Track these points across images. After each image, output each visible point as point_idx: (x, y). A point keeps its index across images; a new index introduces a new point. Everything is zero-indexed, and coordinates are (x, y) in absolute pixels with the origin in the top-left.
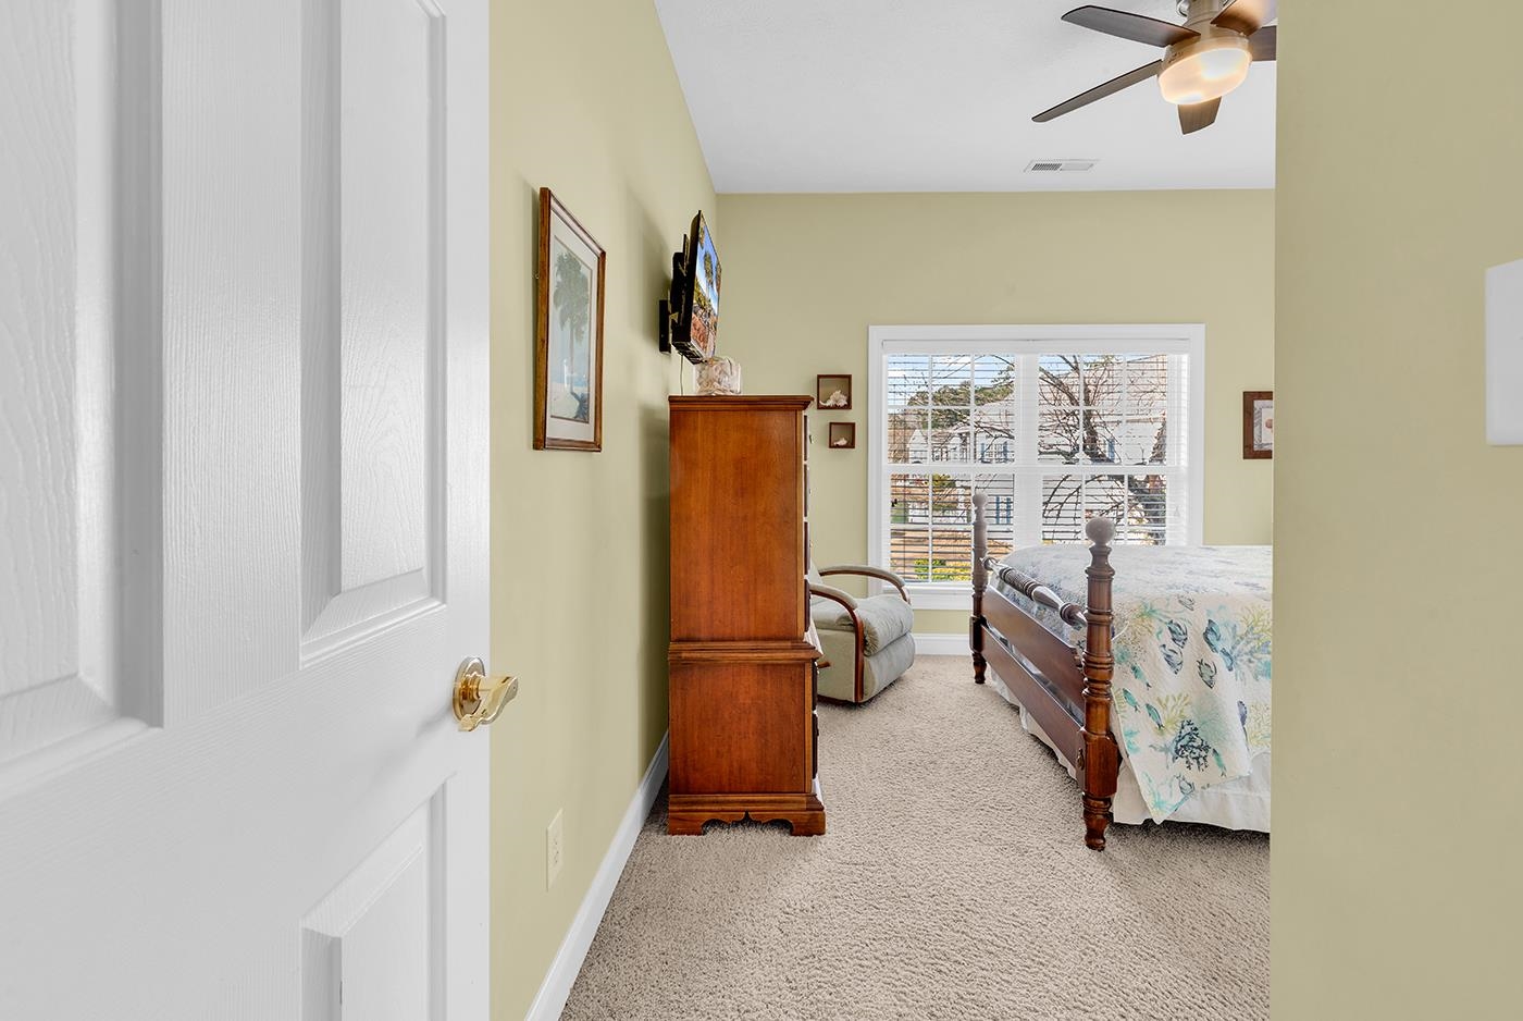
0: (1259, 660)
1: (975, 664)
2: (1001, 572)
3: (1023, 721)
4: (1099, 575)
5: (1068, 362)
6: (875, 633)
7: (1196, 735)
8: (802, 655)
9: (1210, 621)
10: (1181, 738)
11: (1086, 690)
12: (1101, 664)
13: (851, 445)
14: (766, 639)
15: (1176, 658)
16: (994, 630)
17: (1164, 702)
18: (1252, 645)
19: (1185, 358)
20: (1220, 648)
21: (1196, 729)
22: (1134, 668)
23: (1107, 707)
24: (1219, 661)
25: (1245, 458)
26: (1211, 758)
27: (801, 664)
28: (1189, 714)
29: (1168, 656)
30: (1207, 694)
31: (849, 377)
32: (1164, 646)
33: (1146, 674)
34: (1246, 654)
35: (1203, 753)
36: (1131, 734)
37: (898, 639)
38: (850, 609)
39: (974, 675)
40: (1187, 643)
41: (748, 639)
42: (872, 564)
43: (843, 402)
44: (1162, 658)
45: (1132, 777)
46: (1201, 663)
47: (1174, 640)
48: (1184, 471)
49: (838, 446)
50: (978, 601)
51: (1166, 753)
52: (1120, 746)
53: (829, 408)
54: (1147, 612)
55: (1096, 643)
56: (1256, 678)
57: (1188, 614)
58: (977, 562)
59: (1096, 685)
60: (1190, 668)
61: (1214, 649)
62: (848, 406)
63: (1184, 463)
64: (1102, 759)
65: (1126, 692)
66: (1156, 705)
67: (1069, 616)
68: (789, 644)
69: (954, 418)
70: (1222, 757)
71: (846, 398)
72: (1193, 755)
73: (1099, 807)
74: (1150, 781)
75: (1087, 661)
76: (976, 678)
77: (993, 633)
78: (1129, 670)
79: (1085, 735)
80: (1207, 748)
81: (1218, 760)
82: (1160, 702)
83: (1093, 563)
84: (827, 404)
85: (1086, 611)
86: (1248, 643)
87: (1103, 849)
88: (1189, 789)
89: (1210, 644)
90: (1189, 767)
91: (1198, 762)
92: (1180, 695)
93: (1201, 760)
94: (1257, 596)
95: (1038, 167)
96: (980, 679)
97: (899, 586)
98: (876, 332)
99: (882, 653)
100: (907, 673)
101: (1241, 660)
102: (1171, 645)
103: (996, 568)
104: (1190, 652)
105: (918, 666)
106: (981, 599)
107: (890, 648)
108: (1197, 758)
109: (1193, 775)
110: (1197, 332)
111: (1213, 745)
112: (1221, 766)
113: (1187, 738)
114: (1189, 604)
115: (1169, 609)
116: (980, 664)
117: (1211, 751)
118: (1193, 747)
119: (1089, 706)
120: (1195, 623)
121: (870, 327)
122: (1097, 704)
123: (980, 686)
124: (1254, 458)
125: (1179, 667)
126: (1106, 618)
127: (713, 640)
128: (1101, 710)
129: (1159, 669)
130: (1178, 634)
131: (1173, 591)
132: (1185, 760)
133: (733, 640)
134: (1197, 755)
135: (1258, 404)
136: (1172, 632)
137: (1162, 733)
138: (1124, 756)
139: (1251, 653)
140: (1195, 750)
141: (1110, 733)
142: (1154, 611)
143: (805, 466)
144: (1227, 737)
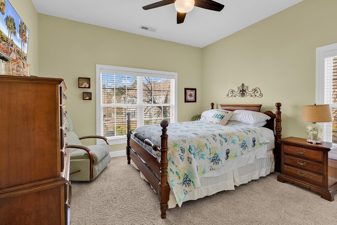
0: (200, 154)
1: (128, 159)
2: (135, 134)
3: (141, 175)
4: (164, 137)
5: (148, 81)
6: (97, 157)
7: (188, 177)
8: (59, 183)
9: (190, 146)
10: (184, 179)
11: (161, 171)
12: (165, 163)
13: (90, 99)
14: (40, 180)
15: (182, 157)
16: (133, 150)
17: (180, 170)
18: (199, 150)
19: (174, 80)
20: (192, 153)
21: (187, 176)
22: (173, 162)
23: (166, 175)
24: (192, 156)
25: (185, 102)
26: (191, 183)
27: (59, 187)
28: (186, 172)
29: (181, 157)
30: (190, 166)
31: (89, 79)
32: (180, 154)
33: (175, 163)
34: (197, 153)
35: (189, 182)
36: (172, 181)
37: (105, 156)
38: (88, 151)
39: (127, 162)
40: (185, 152)
41: (31, 182)
42: (98, 135)
43: (87, 86)
44: (179, 158)
45: (173, 194)
46: (188, 158)
47: (182, 152)
48: (174, 105)
49: (86, 99)
50: (128, 141)
51: (181, 185)
52: (170, 186)
53: (83, 88)
54: (175, 145)
55: (163, 158)
56: (199, 159)
57: (185, 145)
58: (128, 131)
59: (163, 170)
60: (186, 159)
61: (191, 153)
62: (89, 87)
63: (174, 104)
64: (166, 192)
65: (171, 169)
66: (178, 171)
67: (155, 148)
68: (52, 180)
69: (122, 93)
70: (194, 183)
71: (88, 85)
72: (187, 183)
73: (165, 205)
74: (177, 194)
75: (161, 163)
76: (128, 163)
77: (132, 151)
78: (171, 163)
79: (161, 185)
80: (190, 181)
81: (193, 184)
82: (179, 170)
83: (162, 134)
84: (82, 86)
85: (161, 148)
86: (198, 150)
87: (166, 218)
88: (186, 193)
89: (190, 152)
90: (186, 187)
91: (188, 185)
92: (184, 167)
93: (189, 184)
94: (198, 137)
95: (143, 28)
96: (129, 163)
97: (105, 140)
98: (98, 67)
99: (100, 163)
100: (108, 165)
101: (196, 155)
102: (182, 154)
103: (134, 133)
104: (185, 155)
105: (112, 162)
106: (129, 141)
107: (103, 160)
108: (188, 184)
109: (187, 189)
110: (176, 74)
111: (192, 180)
112: (194, 185)
113: (185, 179)
114: (184, 141)
115: (180, 143)
116: (129, 159)
117: (191, 181)
118: (187, 181)
119: (162, 176)
120: (186, 147)
121: (96, 64)
122: (164, 175)
123: (129, 165)
124: (187, 102)
125: (183, 160)
126: (166, 150)
127: (9, 187)
128: (165, 177)
129: (179, 161)
130: (183, 151)
131: (180, 138)
132: (185, 185)
133: (22, 184)
134: (188, 183)
135: (187, 91)
136: (181, 150)
137: (180, 179)
138: (171, 189)
139: (198, 152)
140: (187, 182)
141: (167, 183)
142: (177, 145)
143: (61, 107)
144: (195, 177)
